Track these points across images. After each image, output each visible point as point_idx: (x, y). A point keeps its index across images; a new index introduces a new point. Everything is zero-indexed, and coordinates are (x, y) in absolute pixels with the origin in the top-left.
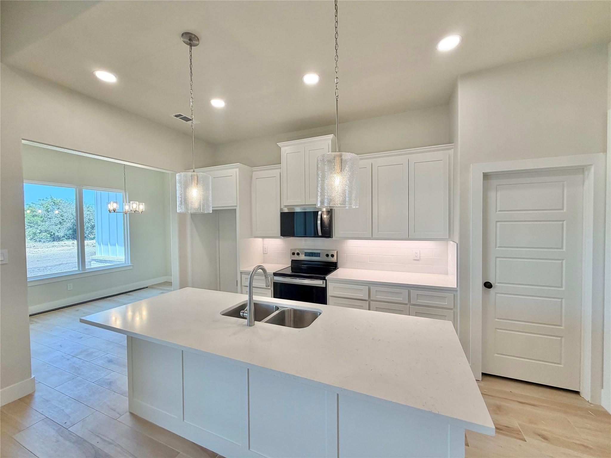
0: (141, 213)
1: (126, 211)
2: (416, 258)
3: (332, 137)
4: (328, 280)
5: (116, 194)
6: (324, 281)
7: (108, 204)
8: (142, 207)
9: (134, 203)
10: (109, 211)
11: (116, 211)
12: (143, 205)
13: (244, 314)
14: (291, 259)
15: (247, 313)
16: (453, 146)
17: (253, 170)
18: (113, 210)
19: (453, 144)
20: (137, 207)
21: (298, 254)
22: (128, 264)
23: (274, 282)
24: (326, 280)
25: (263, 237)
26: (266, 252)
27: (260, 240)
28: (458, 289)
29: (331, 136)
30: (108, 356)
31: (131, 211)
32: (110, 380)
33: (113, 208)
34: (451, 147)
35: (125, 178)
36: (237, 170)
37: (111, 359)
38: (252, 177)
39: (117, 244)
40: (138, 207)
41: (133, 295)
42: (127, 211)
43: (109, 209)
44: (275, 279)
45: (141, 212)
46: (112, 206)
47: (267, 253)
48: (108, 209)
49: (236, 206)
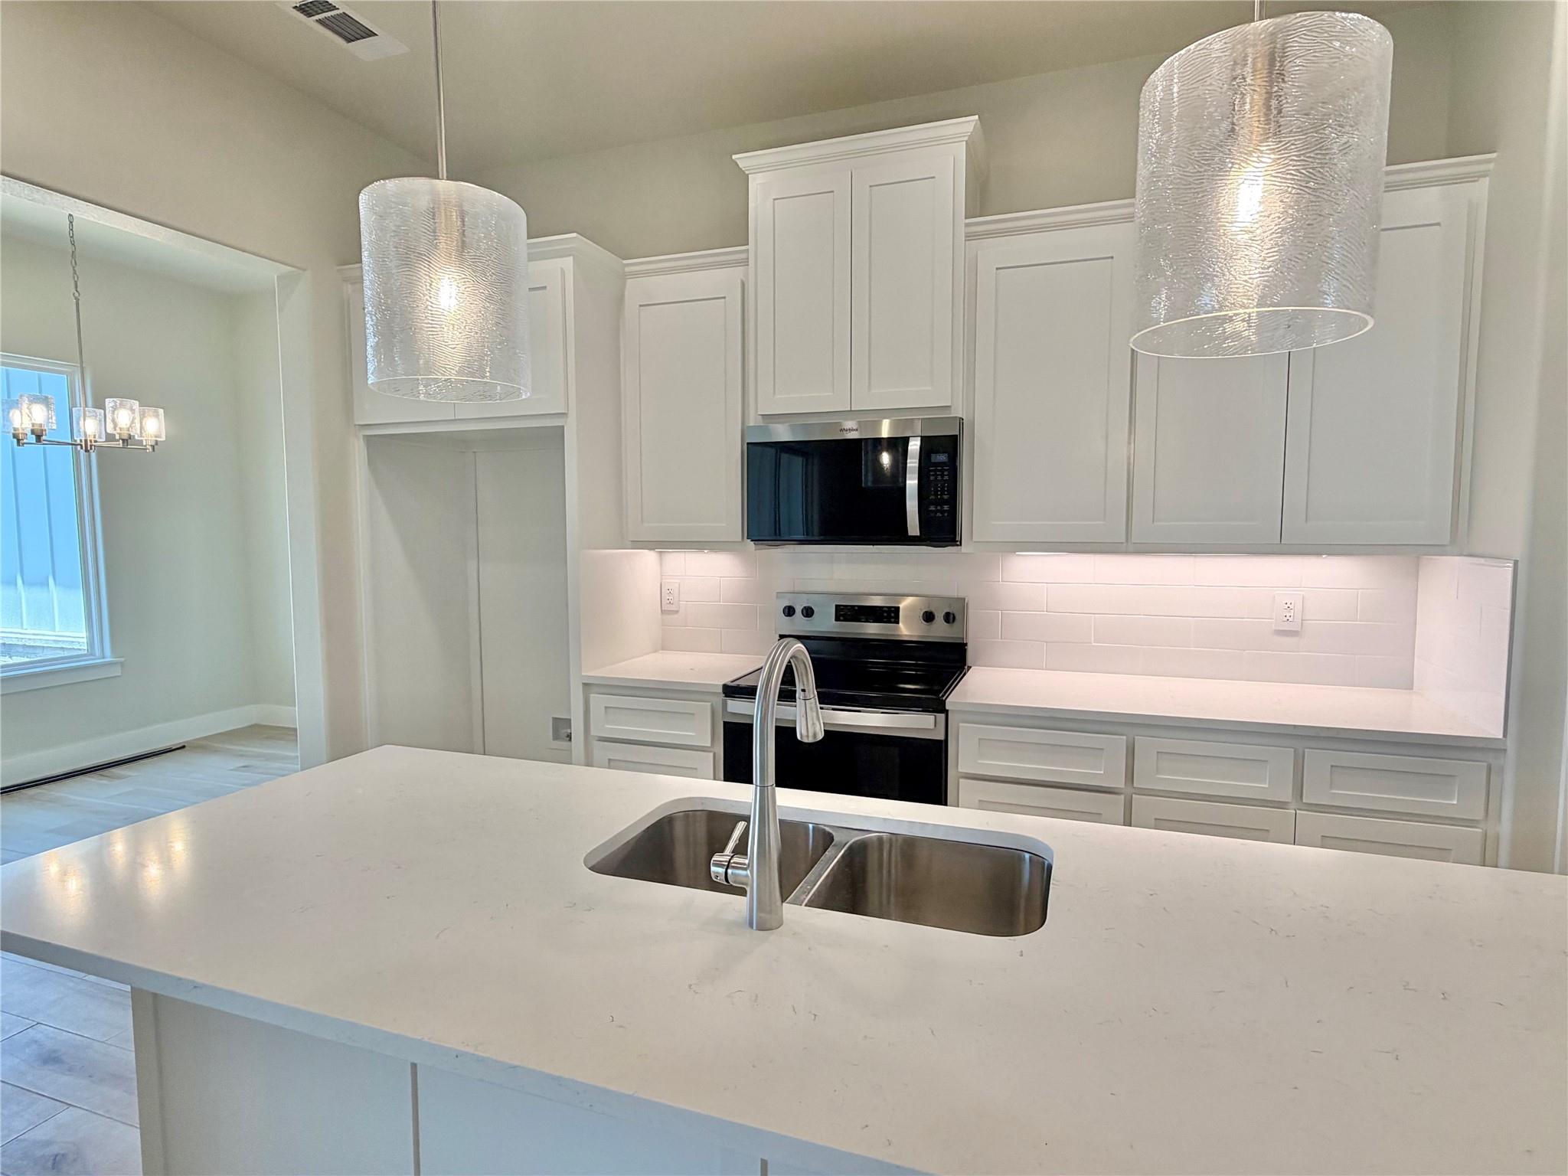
0: (151, 450)
1: (86, 441)
2: (1286, 627)
3: (971, 129)
4: (953, 711)
5: (39, 375)
6: (943, 716)
7: (11, 408)
8: (153, 427)
9: (122, 405)
10: (15, 436)
11: (44, 437)
12: (157, 416)
13: (730, 871)
14: (776, 633)
15: (749, 866)
16: (1491, 166)
17: (627, 269)
18: (33, 432)
19: (1494, 155)
20: (133, 422)
21: (808, 612)
22: (104, 658)
23: (725, 723)
24: (946, 712)
25: (661, 545)
26: (673, 608)
27: (649, 557)
28: (1510, 744)
29: (968, 124)
30: (39, 1036)
31: (110, 437)
32: (54, 1149)
33: (33, 425)
34: (1482, 167)
35: (77, 300)
36: (568, 262)
37: (55, 1051)
38: (620, 300)
39: (51, 581)
40: (137, 421)
41: (130, 776)
42: (93, 439)
43: (15, 429)
44: (729, 710)
45: (153, 447)
46: (29, 416)
47: (677, 612)
48: (12, 431)
49: (564, 415)
